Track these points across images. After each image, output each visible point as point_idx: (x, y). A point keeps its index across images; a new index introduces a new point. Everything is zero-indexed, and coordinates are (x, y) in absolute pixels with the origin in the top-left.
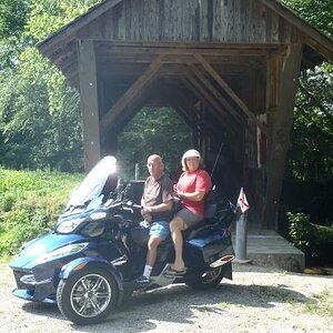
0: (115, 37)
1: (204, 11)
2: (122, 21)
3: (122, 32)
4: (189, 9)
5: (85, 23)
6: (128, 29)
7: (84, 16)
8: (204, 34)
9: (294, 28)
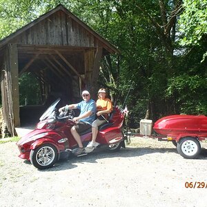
0: (27, 43)
1: (64, 33)
2: (30, 36)
3: (30, 41)
4: (59, 32)
5: (14, 36)
6: (33, 39)
7: (14, 33)
8: (65, 43)
9: (100, 41)
